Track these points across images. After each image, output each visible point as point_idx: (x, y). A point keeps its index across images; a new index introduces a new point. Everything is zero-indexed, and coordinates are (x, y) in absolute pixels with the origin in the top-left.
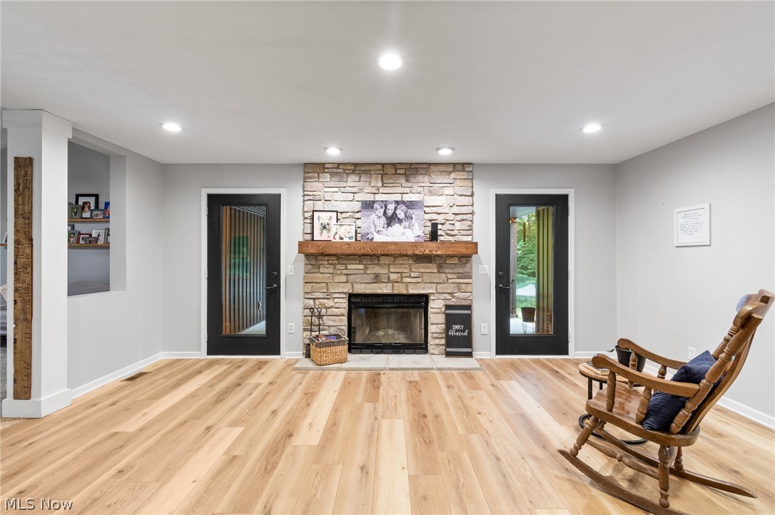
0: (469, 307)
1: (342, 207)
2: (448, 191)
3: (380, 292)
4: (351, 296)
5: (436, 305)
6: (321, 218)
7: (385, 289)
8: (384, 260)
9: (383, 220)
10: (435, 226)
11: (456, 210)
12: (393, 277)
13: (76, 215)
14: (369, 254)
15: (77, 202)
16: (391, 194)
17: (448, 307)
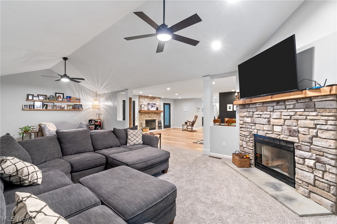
0: (161, 121)
1: (145, 104)
2: (158, 102)
3: (150, 119)
4: (146, 120)
5: (157, 121)
6: (143, 106)
7: (151, 119)
8: (151, 114)
9: (151, 107)
10: (157, 108)
11: (159, 105)
12: (152, 116)
13: (56, 100)
14: (148, 112)
15: (56, 95)
16: (152, 102)
17: (158, 121)
